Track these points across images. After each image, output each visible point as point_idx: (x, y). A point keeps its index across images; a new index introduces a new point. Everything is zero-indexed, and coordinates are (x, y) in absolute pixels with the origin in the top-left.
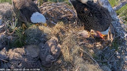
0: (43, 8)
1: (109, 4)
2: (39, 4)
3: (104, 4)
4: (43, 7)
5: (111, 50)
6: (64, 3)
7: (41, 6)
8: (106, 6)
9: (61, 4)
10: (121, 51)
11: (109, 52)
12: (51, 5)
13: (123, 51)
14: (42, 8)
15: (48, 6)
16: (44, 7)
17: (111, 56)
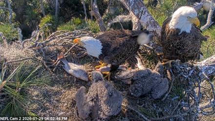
0: (51, 42)
1: (158, 24)
2: (43, 35)
3: (150, 26)
4: (49, 41)
5: (173, 99)
6: (85, 31)
7: (47, 40)
8: (153, 28)
9: (80, 32)
10: (188, 97)
11: (169, 103)
12: (63, 36)
13: (191, 98)
14: (47, 41)
15: (59, 37)
16: (51, 40)
17: (174, 108)
